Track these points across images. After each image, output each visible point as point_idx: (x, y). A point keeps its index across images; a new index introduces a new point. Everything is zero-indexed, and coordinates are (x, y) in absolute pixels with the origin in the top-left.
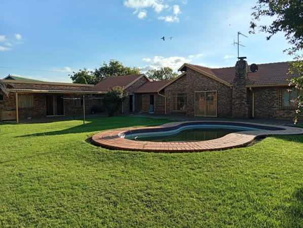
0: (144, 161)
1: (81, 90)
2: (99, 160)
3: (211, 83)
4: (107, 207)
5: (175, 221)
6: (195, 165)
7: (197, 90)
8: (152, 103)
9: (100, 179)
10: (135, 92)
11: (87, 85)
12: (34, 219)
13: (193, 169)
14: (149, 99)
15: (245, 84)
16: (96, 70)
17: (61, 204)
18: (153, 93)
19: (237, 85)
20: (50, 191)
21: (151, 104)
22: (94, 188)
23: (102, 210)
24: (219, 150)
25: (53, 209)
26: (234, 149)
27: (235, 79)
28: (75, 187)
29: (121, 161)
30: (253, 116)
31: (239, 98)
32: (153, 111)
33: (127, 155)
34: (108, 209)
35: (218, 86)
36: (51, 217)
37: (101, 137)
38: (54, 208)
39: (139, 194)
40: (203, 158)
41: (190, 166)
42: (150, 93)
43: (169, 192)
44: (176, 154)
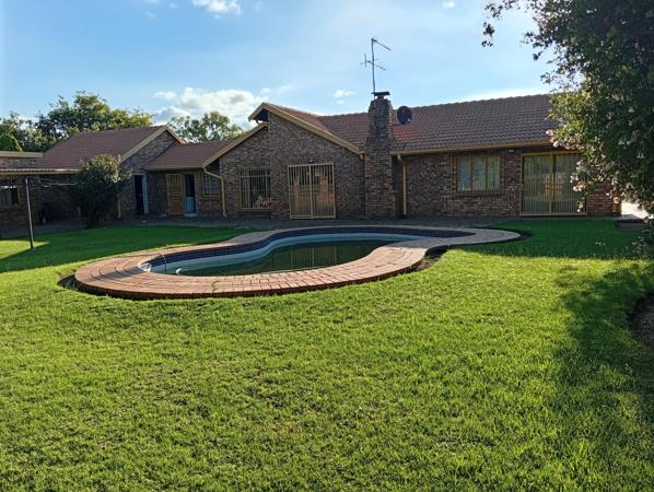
0: (228, 316)
1: (10, 167)
2: (118, 326)
3: (322, 147)
4: (187, 422)
5: (346, 424)
6: (340, 314)
7: (293, 162)
8: (191, 192)
9: (141, 365)
10: (148, 167)
11: (21, 154)
12: (16, 473)
13: (338, 322)
14: (182, 183)
15: (388, 149)
16: (42, 117)
17: (71, 430)
18: (192, 170)
19: (374, 151)
20: (28, 405)
21: (187, 195)
22: (136, 386)
23: (179, 429)
24: (374, 279)
25: (58, 444)
26: (400, 277)
27: (368, 138)
28: (88, 389)
29: (172, 322)
30: (405, 213)
31: (378, 177)
32: (195, 212)
33: (182, 308)
34: (191, 423)
35: (335, 154)
36: (59, 461)
37: (96, 274)
38: (58, 439)
39: (247, 383)
40: (350, 298)
41: (329, 316)
42: (185, 170)
43: (310, 372)
44: (292, 295)
